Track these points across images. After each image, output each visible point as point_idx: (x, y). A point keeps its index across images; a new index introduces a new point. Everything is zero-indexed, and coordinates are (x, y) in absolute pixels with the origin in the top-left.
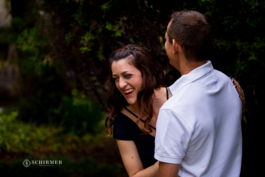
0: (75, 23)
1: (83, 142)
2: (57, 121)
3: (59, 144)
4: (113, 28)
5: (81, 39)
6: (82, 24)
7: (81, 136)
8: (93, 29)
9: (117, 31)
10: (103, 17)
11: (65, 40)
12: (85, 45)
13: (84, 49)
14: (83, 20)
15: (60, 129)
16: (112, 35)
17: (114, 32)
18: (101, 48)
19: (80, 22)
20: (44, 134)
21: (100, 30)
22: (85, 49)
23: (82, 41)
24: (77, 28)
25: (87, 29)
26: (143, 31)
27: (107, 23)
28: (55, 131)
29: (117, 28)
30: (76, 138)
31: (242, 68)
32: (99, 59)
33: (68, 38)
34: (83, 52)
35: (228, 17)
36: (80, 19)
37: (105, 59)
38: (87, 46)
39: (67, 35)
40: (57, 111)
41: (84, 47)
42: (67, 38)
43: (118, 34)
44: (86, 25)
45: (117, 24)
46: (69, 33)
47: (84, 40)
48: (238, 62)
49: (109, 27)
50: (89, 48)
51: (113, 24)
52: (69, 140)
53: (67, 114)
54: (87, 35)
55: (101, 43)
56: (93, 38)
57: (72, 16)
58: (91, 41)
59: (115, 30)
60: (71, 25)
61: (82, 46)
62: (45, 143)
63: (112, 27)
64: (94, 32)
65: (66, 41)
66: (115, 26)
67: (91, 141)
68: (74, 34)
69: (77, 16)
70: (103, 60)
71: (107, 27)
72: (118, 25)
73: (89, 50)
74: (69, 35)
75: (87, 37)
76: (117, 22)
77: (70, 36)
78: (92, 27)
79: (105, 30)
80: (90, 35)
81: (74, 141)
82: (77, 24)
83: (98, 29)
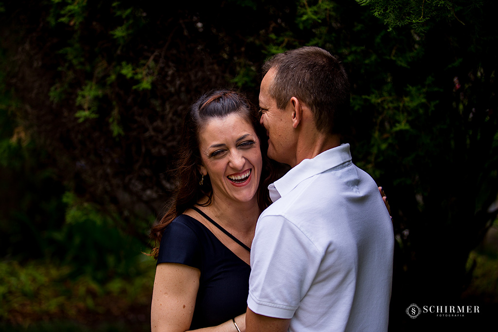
0: (67, 65)
1: (108, 293)
2: (59, 253)
3: (61, 299)
4: (136, 74)
5: (77, 96)
6: (78, 67)
7: (103, 282)
8: (101, 75)
9: (143, 78)
10: (119, 52)
11: (49, 97)
12: (86, 106)
13: (83, 114)
14: (82, 60)
15: (66, 270)
16: (134, 87)
17: (138, 82)
18: (115, 112)
19: (75, 62)
20: (34, 280)
21: (113, 77)
22: (86, 113)
23: (79, 99)
24: (71, 75)
25: (89, 76)
26: (193, 78)
27: (124, 63)
28: (54, 273)
29: (144, 73)
30: (94, 286)
31: (384, 146)
32: (111, 132)
33: (55, 94)
34: (81, 120)
35: (353, 49)
36: (76, 57)
37: (123, 133)
38: (89, 109)
39: (53, 88)
40: (59, 236)
41: (84, 110)
42: (52, 94)
43: (146, 85)
44: (88, 68)
45: (144, 65)
46: (58, 85)
47: (83, 97)
48: (376, 134)
49: (127, 71)
50: (93, 112)
51: (136, 65)
52: (82, 290)
53: (77, 240)
54: (88, 88)
55: (114, 103)
56: (100, 93)
57: (61, 52)
58: (96, 98)
59: (139, 76)
60: (60, 69)
61: (81, 108)
62: (35, 296)
63: (133, 72)
64: (102, 83)
65: (51, 99)
66: (138, 70)
67: (123, 291)
68: (66, 86)
69: (70, 52)
70: (119, 135)
71: (124, 72)
72: (146, 67)
73: (94, 116)
74: (56, 89)
75: (90, 92)
76: (142, 62)
77: (59, 90)
78: (99, 72)
79: (121, 77)
80: (94, 87)
81: (91, 293)
82: (71, 67)
83: (109, 76)
